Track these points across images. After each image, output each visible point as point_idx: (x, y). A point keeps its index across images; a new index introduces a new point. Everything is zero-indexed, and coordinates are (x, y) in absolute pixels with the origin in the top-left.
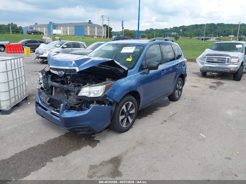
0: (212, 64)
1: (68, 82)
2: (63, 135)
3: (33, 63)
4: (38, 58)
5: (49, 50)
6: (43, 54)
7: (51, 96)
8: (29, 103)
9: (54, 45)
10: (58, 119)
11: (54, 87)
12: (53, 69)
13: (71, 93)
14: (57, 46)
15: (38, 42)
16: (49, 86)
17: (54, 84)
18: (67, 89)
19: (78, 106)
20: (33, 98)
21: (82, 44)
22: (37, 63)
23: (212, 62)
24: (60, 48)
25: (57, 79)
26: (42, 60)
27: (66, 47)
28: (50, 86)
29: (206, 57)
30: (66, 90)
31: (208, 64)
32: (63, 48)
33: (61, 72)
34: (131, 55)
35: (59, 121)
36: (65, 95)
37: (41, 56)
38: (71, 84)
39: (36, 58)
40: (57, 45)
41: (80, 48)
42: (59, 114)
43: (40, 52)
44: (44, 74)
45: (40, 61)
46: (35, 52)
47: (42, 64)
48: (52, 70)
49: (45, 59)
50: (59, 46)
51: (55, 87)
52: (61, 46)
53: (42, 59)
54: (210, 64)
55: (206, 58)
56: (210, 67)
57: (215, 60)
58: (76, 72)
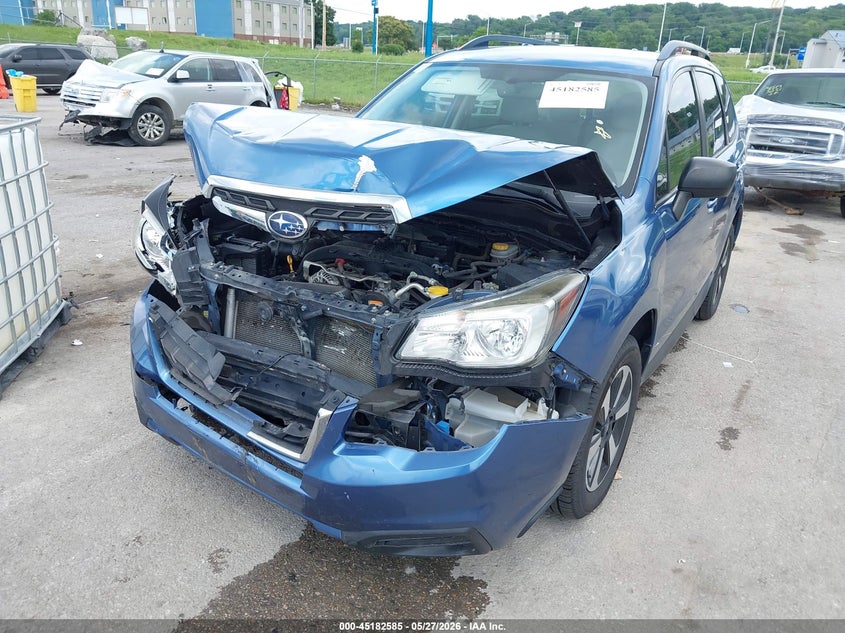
0: (773, 156)
1: (307, 264)
2: (296, 544)
3: (53, 139)
4: (75, 118)
5: (120, 88)
6: (93, 105)
7: (217, 338)
8: (77, 342)
9: (138, 67)
10: (294, 484)
11: (232, 293)
12: (236, 196)
13: (334, 328)
14: (147, 73)
15: (65, 54)
16: (207, 289)
17: (236, 278)
18: (320, 312)
19: (406, 418)
20: (89, 310)
21: (247, 66)
22: (71, 138)
23: (771, 148)
24: (163, 81)
25: (230, 242)
26: (90, 128)
27: (188, 76)
28: (213, 288)
29: (747, 129)
30: (314, 314)
31: (754, 154)
32: (174, 80)
33: (286, 217)
34: (600, 122)
35: (299, 493)
36: (305, 339)
37: (86, 111)
38: (320, 276)
39: (66, 122)
40: (148, 67)
41: (240, 80)
42: (297, 455)
43: (82, 97)
44: (171, 221)
45: (86, 134)
46: (62, 97)
47: (95, 143)
48: (226, 200)
49: (105, 125)
50: (158, 72)
51: (238, 292)
52: (169, 75)
53: (92, 124)
54: (763, 155)
55: (749, 131)
56: (762, 168)
57: (786, 141)
58: (393, 221)
